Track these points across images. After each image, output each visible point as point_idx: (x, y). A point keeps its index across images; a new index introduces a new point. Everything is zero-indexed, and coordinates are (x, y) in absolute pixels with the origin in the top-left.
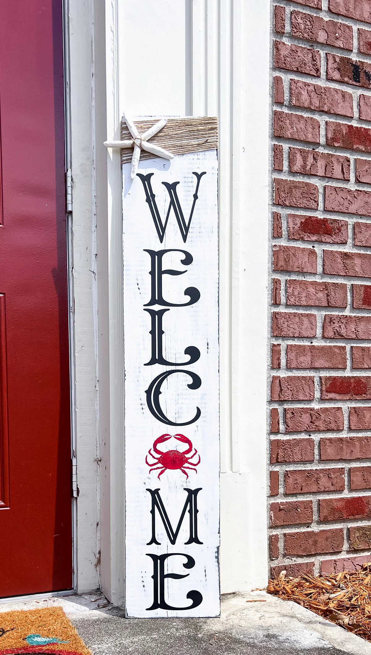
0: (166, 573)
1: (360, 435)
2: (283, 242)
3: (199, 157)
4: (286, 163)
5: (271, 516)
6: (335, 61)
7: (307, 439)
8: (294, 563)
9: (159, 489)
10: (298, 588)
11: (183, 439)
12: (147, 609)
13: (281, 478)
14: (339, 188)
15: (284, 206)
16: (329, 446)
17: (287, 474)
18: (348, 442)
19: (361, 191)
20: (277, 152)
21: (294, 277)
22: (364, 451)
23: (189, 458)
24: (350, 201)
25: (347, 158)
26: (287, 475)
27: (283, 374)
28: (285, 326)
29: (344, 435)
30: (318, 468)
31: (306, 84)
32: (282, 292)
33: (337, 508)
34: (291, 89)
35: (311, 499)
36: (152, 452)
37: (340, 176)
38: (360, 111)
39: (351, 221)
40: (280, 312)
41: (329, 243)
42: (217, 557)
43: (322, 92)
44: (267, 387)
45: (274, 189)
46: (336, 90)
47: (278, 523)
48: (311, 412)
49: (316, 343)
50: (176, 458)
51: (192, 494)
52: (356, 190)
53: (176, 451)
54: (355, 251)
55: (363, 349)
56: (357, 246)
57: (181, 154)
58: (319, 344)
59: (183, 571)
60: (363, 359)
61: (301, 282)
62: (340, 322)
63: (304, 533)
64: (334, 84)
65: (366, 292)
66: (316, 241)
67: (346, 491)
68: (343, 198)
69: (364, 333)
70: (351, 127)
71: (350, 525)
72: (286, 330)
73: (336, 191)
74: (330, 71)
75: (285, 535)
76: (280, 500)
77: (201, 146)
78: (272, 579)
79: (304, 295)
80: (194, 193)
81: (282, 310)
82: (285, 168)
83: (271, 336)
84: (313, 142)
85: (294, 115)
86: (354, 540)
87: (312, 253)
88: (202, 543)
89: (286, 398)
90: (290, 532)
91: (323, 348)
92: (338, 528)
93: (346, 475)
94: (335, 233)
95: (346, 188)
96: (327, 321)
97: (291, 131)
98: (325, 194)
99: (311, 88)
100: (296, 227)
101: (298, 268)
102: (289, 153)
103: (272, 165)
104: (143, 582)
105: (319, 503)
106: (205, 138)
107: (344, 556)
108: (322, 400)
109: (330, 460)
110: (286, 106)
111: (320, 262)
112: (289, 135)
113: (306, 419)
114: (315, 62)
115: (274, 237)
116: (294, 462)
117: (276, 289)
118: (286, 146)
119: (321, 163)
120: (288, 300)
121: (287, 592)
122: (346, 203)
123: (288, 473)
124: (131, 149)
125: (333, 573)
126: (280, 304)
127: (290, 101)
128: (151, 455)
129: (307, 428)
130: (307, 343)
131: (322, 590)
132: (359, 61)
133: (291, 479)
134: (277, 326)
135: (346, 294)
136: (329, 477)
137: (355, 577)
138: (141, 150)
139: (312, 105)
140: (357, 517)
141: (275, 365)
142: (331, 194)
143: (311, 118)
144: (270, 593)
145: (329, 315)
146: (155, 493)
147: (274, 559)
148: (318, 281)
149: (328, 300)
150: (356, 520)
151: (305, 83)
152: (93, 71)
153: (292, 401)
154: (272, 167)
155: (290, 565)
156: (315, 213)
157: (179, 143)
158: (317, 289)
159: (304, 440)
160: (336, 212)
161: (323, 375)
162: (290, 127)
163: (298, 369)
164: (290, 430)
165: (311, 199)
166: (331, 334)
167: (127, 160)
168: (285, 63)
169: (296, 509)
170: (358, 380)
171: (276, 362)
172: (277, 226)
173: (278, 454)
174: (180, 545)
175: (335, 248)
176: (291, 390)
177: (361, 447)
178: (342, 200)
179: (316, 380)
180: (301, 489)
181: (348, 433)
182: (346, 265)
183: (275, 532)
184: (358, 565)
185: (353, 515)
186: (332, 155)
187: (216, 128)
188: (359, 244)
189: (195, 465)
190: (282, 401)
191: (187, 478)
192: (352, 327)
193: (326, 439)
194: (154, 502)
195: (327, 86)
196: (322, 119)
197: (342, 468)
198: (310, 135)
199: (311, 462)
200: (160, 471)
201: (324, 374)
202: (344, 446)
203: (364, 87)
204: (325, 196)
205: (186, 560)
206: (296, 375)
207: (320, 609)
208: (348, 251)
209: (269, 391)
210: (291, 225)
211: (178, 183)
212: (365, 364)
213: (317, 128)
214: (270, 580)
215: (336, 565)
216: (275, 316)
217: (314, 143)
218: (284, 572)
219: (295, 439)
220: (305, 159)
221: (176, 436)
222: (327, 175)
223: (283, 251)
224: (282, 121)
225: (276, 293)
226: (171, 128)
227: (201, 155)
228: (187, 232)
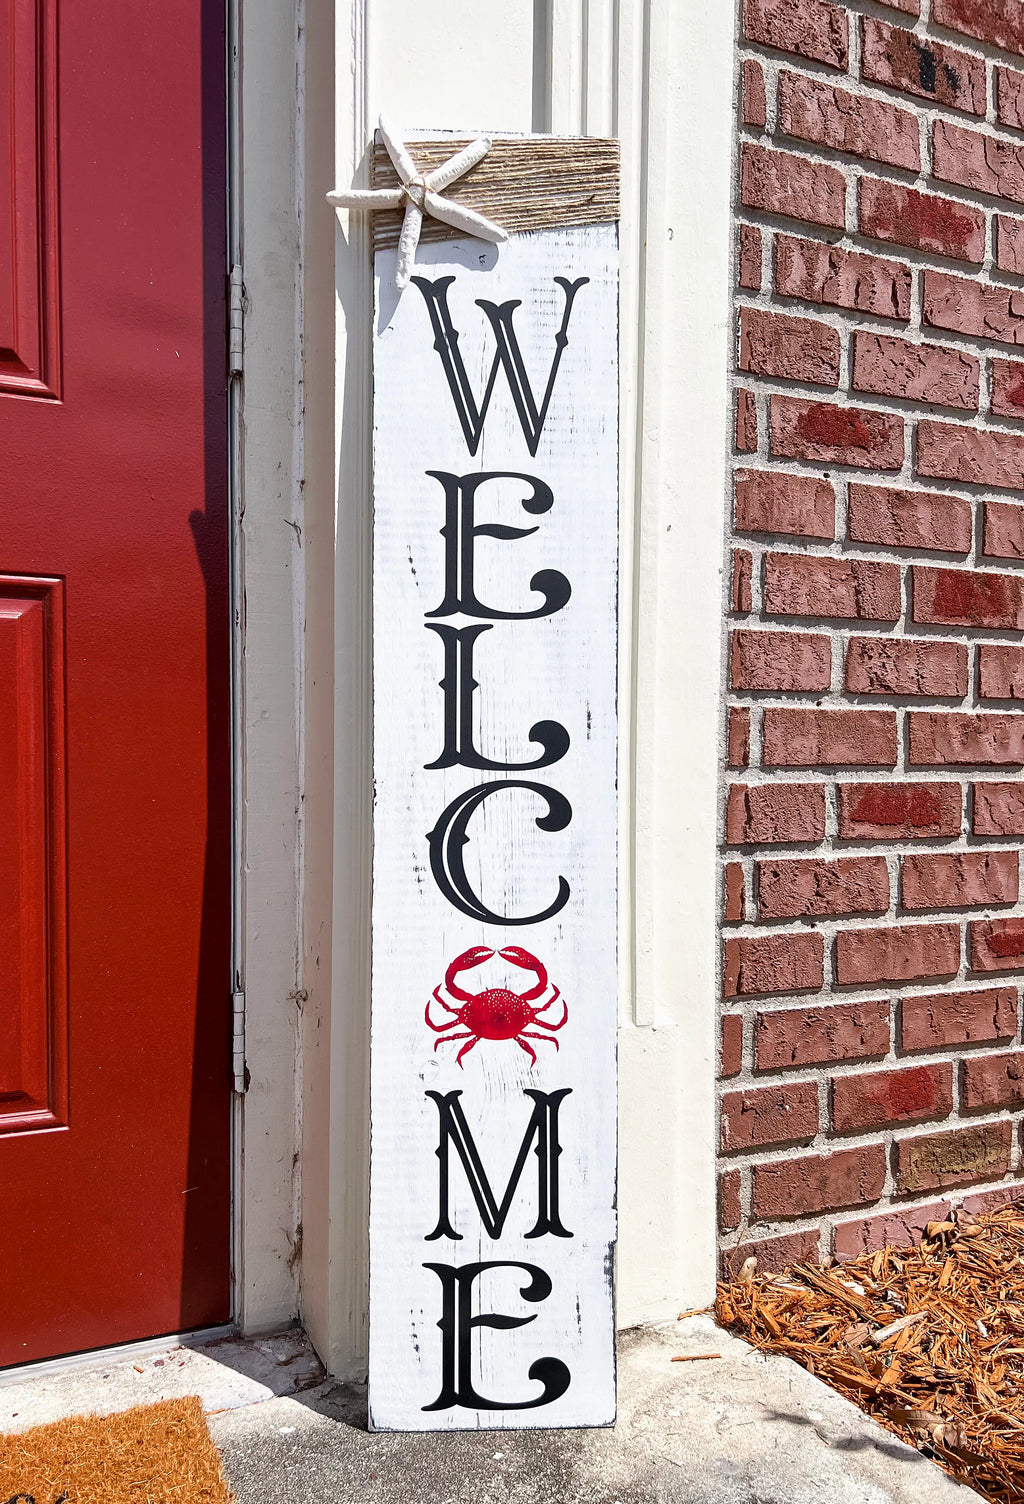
0: (474, 1313)
1: (924, 921)
2: (758, 463)
3: (570, 239)
4: (767, 273)
5: (724, 1127)
6: (881, 38)
7: (807, 936)
8: (774, 1237)
9: (460, 1092)
10: (793, 1314)
11: (524, 959)
12: (424, 1409)
13: (748, 1032)
14: (887, 337)
15: (763, 377)
16: (857, 950)
17: (759, 1022)
18: (898, 939)
19: (933, 347)
20: (745, 242)
21: (781, 548)
22: (933, 959)
23: (540, 1010)
24: (909, 370)
25: (906, 267)
26: (762, 1024)
27: (753, 780)
28: (760, 664)
29: (889, 922)
30: (831, 1004)
31: (816, 86)
32: (755, 583)
33: (871, 1096)
34: (780, 93)
35: (815, 1078)
36: (444, 994)
37: (888, 309)
38: (934, 158)
39: (911, 417)
40: (750, 631)
41: (862, 467)
42: (610, 1271)
43: (850, 108)
44: (718, 812)
45: (740, 334)
46: (882, 106)
47: (740, 1142)
48: (818, 870)
49: (829, 705)
50: (505, 1009)
51: (546, 1106)
52: (923, 344)
53: (505, 991)
54: (918, 488)
55: (933, 719)
56: (923, 476)
57: (525, 231)
58: (836, 708)
59: (519, 1308)
60: (933, 740)
61: (797, 560)
62: (884, 655)
63: (797, 1162)
64: (876, 90)
65: (940, 585)
66: (833, 462)
67: (891, 1055)
68: (894, 363)
69: (936, 680)
70: (913, 194)
71: (901, 1135)
72: (761, 673)
73: (879, 346)
74: (869, 58)
75: (754, 1170)
76: (745, 1085)
77: (578, 211)
78: (725, 1280)
79: (804, 590)
80: (559, 329)
81: (753, 625)
82: (766, 285)
83: (728, 689)
84: (829, 226)
85: (788, 156)
86: (908, 1171)
87: (825, 489)
88: (570, 1235)
89: (761, 838)
90: (767, 1161)
91: (846, 715)
92: (873, 1143)
93: (892, 1016)
94: (876, 445)
95: (902, 340)
96: (854, 652)
97: (780, 195)
98: (855, 351)
99: (827, 96)
100: (789, 428)
101: (792, 526)
102: (775, 248)
103: (735, 276)
104: (415, 1336)
105: (832, 1087)
106: (588, 190)
107: (884, 1209)
108: (840, 842)
109: (858, 983)
110: (768, 135)
111: (840, 510)
112: (777, 204)
113: (805, 886)
114: (837, 36)
115: (737, 451)
116: (779, 993)
117: (742, 575)
118: (767, 232)
119: (847, 277)
120: (768, 602)
121: (769, 1328)
122: (901, 376)
123: (765, 1018)
124: (399, 212)
125: (862, 1254)
126: (748, 613)
127: (779, 123)
128: (440, 1000)
129: (808, 909)
130: (810, 706)
131: (848, 1312)
132: (933, 42)
133: (770, 1033)
134: (742, 664)
135: (898, 589)
136: (855, 1024)
137: (915, 1262)
138: (424, 217)
139: (829, 137)
140: (915, 1114)
141: (735, 760)
142: (869, 351)
143: (827, 167)
144: (724, 1327)
145: (859, 638)
146: (448, 1104)
147: (728, 1230)
148: (836, 557)
149: (857, 602)
150: (912, 1123)
151: (813, 82)
152: (301, 20)
153: (775, 846)
154: (735, 280)
155: (764, 1242)
156: (831, 396)
157: (519, 203)
158: (834, 575)
159: (800, 937)
160: (879, 394)
161: (844, 781)
162: (777, 184)
163: (788, 767)
164: (769, 915)
165: (824, 363)
166: (863, 684)
167: (386, 240)
168: (768, 32)
169: (782, 1106)
170: (921, 792)
171: (738, 752)
172: (745, 423)
173: (740, 975)
174: (514, 1240)
175: (875, 481)
176: (772, 819)
177: (927, 947)
178: (893, 366)
179: (829, 791)
180: (794, 1057)
181: (897, 916)
182: (899, 522)
183: (731, 1165)
184: (917, 1228)
185: (907, 1112)
186: (872, 260)
187: (615, 167)
188: (927, 471)
189: (554, 1028)
190: (750, 844)
191: (534, 1061)
192: (910, 666)
193: (850, 933)
194: (447, 1127)
195: (862, 93)
196: (851, 172)
197: (885, 1002)
198: (823, 209)
199: (815, 990)
200: (462, 1042)
201: (845, 778)
202: (890, 949)
203: (942, 103)
204: (854, 356)
205: (527, 1280)
206: (784, 782)
207: (860, 1385)
208: (904, 489)
209: (722, 822)
210: (777, 422)
211: (518, 303)
212: (938, 754)
213: (840, 191)
214: (719, 1283)
215: (869, 1232)
216: (738, 640)
217: (832, 227)
218: (751, 1261)
219: (779, 936)
220: (810, 265)
221: (503, 952)
222: (859, 307)
223: (759, 484)
224: (759, 170)
225: (740, 584)
226: (500, 162)
227: (577, 235)
228: (539, 429)
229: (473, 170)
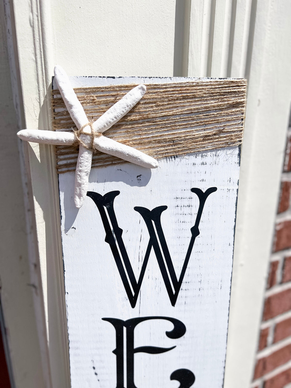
3: (205, 160)
77: (211, 139)
80: (193, 225)
106: (220, 122)
167: (66, 165)
187: (242, 103)
211: (165, 208)
226: (152, 103)
227: (209, 157)
228: (177, 290)
229: (132, 111)
